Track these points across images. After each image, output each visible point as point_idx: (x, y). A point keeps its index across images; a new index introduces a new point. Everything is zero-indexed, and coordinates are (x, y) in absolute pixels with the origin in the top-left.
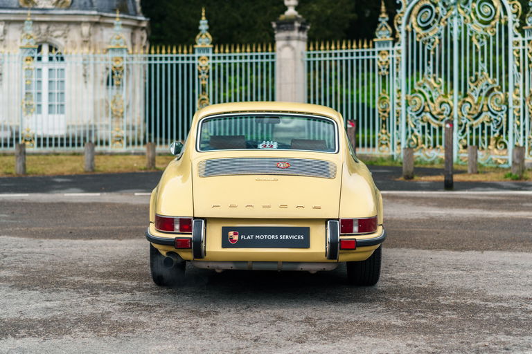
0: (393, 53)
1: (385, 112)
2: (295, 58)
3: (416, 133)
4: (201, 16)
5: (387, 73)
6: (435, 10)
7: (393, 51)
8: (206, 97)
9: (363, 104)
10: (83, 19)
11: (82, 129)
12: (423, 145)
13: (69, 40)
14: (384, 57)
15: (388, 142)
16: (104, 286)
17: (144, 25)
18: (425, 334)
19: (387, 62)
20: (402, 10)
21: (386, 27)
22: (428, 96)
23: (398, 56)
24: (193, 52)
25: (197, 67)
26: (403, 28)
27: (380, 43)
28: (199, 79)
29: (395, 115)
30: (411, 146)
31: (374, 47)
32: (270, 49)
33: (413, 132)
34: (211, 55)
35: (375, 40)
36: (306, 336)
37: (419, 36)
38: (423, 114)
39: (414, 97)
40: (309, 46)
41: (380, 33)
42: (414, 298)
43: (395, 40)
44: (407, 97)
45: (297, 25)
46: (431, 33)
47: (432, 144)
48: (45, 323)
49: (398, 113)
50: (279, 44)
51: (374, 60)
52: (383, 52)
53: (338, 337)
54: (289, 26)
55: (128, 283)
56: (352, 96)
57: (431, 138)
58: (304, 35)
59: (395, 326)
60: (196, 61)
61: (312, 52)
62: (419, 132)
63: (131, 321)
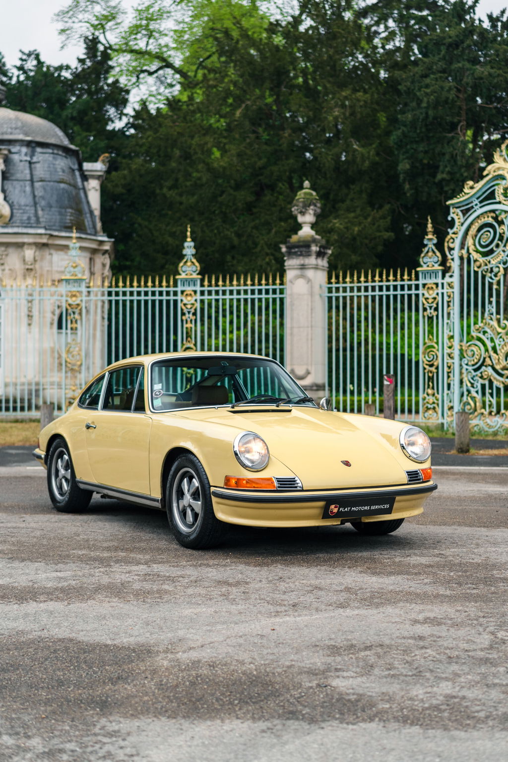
0: (443, 288)
1: (431, 366)
2: (312, 294)
3: (474, 394)
4: (186, 237)
5: (435, 314)
6: (499, 230)
7: (443, 284)
8: (192, 346)
9: (403, 355)
10: (26, 240)
11: (26, 388)
12: (483, 410)
13: (7, 267)
14: (431, 292)
15: (435, 405)
16: (114, 559)
17: (107, 247)
18: (476, 602)
19: (435, 298)
20: (455, 230)
21: (434, 252)
22: (489, 345)
23: (450, 290)
24: (175, 285)
25: (180, 305)
26: (456, 253)
27: (425, 274)
28: (182, 321)
29: (446, 369)
30: (466, 411)
31: (417, 279)
32: (278, 281)
33: (469, 392)
34: (198, 288)
35: (418, 269)
36: (348, 603)
37: (478, 264)
38: (483, 368)
39: (469, 346)
40: (330, 278)
41: (425, 260)
42: (466, 571)
43: (446, 270)
44: (461, 346)
45: (314, 248)
46: (494, 261)
47: (494, 410)
48: (62, 590)
49: (449, 367)
50: (290, 275)
51: (417, 296)
52: (430, 286)
53: (382, 603)
54: (304, 249)
55: (141, 556)
56: (388, 344)
57: (494, 401)
58: (323, 263)
59: (442, 595)
60: (179, 297)
61: (334, 285)
62: (477, 392)
63: (155, 589)
